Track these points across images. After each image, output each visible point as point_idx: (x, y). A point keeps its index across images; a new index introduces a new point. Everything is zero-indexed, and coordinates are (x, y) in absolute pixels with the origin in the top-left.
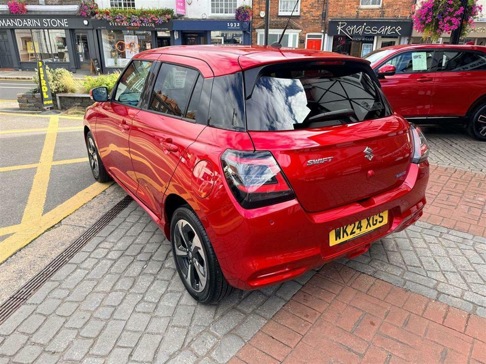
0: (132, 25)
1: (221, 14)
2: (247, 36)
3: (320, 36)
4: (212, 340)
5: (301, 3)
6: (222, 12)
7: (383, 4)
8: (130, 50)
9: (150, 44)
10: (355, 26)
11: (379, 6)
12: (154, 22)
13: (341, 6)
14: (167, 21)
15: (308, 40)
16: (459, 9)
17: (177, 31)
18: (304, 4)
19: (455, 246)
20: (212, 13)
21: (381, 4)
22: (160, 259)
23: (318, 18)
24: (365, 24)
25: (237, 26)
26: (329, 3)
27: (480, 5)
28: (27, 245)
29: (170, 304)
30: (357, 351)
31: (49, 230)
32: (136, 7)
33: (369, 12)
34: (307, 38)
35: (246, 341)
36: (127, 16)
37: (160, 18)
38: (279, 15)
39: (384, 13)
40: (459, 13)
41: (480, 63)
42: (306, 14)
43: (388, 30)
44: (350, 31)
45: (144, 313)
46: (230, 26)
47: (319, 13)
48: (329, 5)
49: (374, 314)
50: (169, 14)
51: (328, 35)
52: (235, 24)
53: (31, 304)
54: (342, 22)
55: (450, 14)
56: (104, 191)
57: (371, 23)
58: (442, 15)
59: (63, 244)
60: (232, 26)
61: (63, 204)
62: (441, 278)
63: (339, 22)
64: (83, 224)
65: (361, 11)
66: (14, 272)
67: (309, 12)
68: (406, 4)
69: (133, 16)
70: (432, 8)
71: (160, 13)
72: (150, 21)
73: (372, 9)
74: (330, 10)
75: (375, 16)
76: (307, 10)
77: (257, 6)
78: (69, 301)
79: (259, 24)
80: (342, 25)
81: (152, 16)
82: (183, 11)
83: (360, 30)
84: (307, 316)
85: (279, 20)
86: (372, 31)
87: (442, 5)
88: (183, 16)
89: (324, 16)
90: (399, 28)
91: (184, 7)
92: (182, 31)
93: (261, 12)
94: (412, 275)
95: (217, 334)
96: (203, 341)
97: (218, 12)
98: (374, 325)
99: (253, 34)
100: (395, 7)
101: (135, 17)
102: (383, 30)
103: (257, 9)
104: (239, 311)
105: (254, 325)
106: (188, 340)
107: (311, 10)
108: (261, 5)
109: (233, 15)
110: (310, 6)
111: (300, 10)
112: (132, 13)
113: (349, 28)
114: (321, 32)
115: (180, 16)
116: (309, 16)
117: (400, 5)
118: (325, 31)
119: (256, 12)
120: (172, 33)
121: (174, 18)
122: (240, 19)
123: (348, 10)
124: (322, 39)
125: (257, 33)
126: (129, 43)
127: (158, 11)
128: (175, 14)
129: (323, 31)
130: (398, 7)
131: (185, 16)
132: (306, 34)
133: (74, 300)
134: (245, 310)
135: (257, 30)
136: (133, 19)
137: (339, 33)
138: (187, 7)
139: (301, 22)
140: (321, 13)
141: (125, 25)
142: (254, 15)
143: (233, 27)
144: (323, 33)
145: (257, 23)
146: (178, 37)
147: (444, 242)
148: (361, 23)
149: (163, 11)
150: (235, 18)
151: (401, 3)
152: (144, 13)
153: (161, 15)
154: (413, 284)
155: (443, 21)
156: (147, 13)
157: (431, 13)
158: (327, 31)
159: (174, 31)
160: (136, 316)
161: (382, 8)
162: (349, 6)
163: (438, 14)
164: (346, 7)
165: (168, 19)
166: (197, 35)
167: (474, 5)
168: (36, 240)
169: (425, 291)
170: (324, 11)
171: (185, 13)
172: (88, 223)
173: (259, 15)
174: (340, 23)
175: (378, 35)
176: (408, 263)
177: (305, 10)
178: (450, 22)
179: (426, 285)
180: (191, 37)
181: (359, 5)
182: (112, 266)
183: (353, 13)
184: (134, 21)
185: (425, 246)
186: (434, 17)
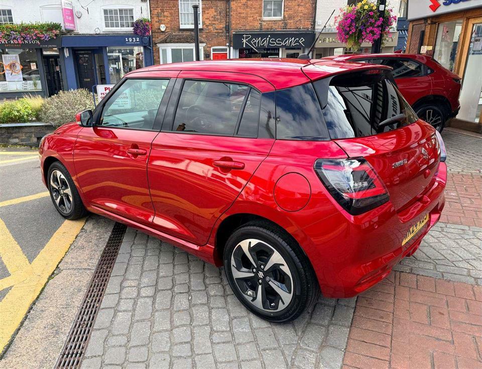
0: (12, 42)
1: (117, 28)
2: (148, 51)
3: (226, 50)
4: (311, 355)
5: (203, 16)
6: (117, 26)
7: (284, 16)
8: (11, 72)
9: (35, 63)
10: (260, 38)
11: (280, 18)
12: (39, 39)
13: (243, 18)
14: (55, 38)
15: (213, 54)
16: (379, 20)
17: (67, 48)
18: (206, 16)
19: (460, 237)
20: (106, 27)
21: (283, 16)
22: (200, 289)
23: (221, 31)
24: (269, 36)
25: (136, 41)
26: (232, 15)
27: (394, 16)
28: (38, 297)
29: (245, 329)
30: (444, 339)
31: (51, 277)
32: (14, 22)
33: (271, 24)
34: (212, 52)
35: (343, 350)
36: (5, 32)
37: (46, 35)
38: (181, 28)
39: (286, 24)
40: (379, 23)
41: (405, 69)
42: (209, 27)
43: (291, 41)
44: (255, 43)
45: (224, 343)
46: (129, 41)
47: (223, 25)
48: (232, 17)
49: (436, 305)
50: (56, 29)
51: (234, 48)
52: (134, 39)
53: (92, 357)
54: (246, 34)
55: (372, 25)
56: (82, 229)
57: (275, 35)
58: (364, 26)
59: (79, 290)
60: (131, 40)
61: (45, 247)
62: (469, 267)
63: (244, 34)
64: (85, 265)
65: (264, 23)
66: (45, 328)
67: (211, 25)
68: (306, 16)
69: (12, 32)
70: (355, 19)
71: (45, 28)
72: (34, 38)
73: (275, 21)
74: (233, 22)
75: (278, 28)
76: (210, 22)
77: (156, 19)
78: (134, 347)
79: (160, 38)
80: (247, 38)
81: (36, 32)
82: (72, 25)
83: (265, 42)
84: (382, 318)
85: (181, 33)
86: (277, 43)
87: (363, 16)
88: (73, 31)
89: (228, 29)
90: (302, 40)
91: (73, 21)
92: (72, 48)
93: (161, 25)
94: (444, 267)
95: (312, 349)
96: (304, 357)
97: (112, 26)
98: (443, 314)
99: (154, 49)
100: (297, 19)
101: (15, 33)
102: (287, 42)
103: (156, 22)
104: (317, 324)
105: (340, 334)
106: (289, 360)
107: (214, 22)
108: (160, 18)
109: (131, 29)
110: (213, 19)
111: (203, 22)
112: (10, 29)
113: (254, 41)
114: (226, 46)
115: (70, 31)
116: (212, 29)
117: (301, 16)
118: (230, 44)
119: (156, 25)
120: (61, 50)
121: (62, 33)
122: (140, 34)
123: (251, 22)
124: (228, 52)
125: (159, 48)
126: (9, 63)
127: (42, 26)
128: (63, 28)
129: (228, 44)
130: (299, 18)
131: (75, 32)
132: (210, 47)
133: (139, 344)
134: (321, 322)
135: (159, 45)
136: (13, 36)
137: (244, 46)
138: (77, 20)
139: (204, 36)
140: (224, 26)
141: (3, 42)
142: (153, 29)
143: (132, 42)
144: (228, 46)
145: (158, 38)
146: (68, 55)
147: (449, 235)
148: (266, 35)
149: (48, 25)
150: (133, 33)
151: (301, 14)
152: (25, 29)
153: (47, 31)
154: (450, 275)
155: (366, 31)
156: (29, 28)
157: (354, 24)
158: (232, 44)
159: (63, 48)
160: (218, 347)
161: (284, 20)
162: (252, 19)
163: (360, 24)
164: (249, 19)
165: (56, 35)
166: (90, 52)
167: (390, 16)
168: (45, 290)
169: (463, 279)
170: (227, 24)
171: (74, 27)
172: (91, 265)
173: (159, 29)
174: (245, 36)
175: (282, 46)
176: (433, 258)
177: (207, 22)
178: (372, 32)
179: (460, 273)
180: (83, 54)
181: (261, 16)
182: (153, 303)
183: (257, 25)
184: (15, 38)
185: (436, 241)
186: (357, 27)
